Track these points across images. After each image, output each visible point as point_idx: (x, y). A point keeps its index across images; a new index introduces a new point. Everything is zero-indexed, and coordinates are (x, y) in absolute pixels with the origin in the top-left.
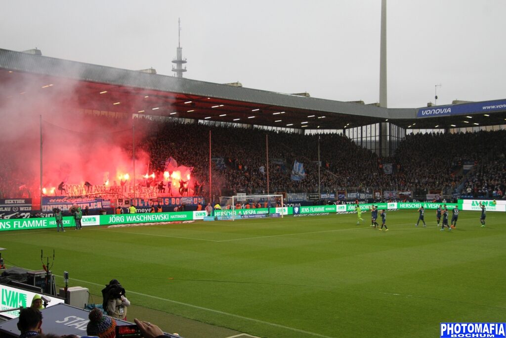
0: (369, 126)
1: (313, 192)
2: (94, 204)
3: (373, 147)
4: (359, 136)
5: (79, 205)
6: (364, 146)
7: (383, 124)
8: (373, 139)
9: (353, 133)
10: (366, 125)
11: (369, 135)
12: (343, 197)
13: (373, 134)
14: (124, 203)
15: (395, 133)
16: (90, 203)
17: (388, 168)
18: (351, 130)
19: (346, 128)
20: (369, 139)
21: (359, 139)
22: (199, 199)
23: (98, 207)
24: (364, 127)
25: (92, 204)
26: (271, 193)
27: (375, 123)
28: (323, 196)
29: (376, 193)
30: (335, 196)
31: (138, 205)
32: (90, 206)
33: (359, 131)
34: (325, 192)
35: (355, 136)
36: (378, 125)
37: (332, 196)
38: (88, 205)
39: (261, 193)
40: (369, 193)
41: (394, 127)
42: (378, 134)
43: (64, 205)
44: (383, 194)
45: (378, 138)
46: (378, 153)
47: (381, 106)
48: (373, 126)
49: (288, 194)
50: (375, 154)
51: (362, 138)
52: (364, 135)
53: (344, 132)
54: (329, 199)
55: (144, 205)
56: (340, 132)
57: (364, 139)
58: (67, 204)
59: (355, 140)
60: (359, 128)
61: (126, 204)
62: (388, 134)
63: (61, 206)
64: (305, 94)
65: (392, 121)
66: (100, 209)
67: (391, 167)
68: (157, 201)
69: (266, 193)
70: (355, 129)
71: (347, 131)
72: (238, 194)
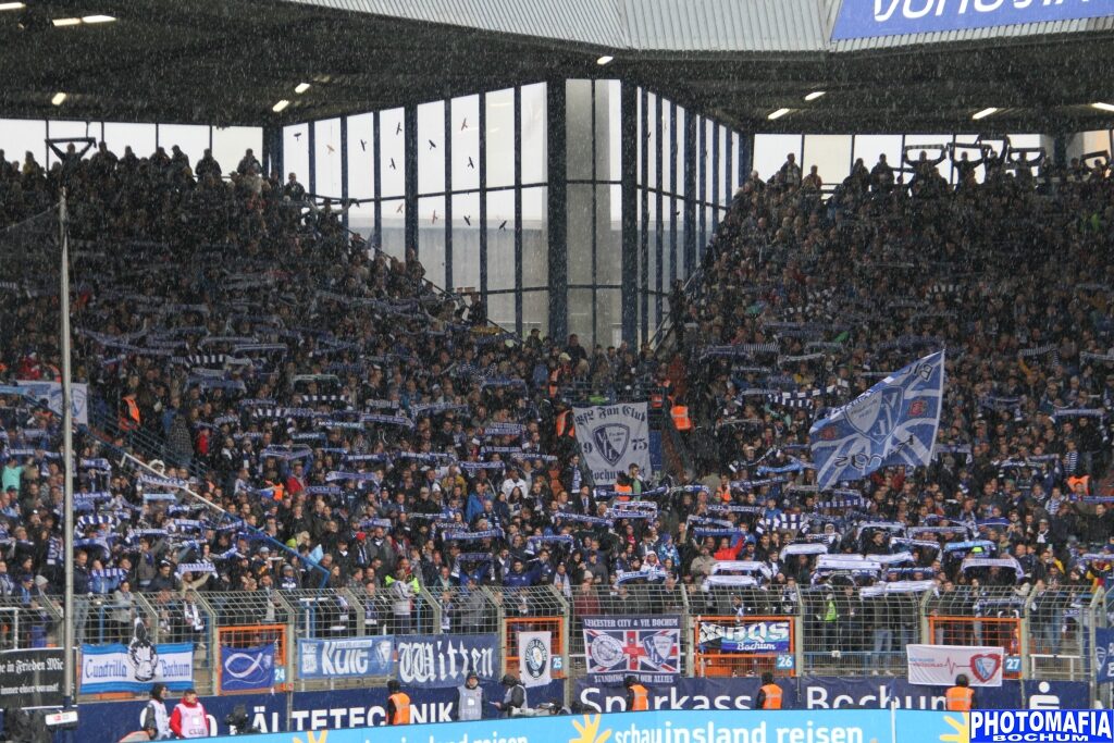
0: (465, 106)
3: (502, 274)
4: (394, 183)
6: (431, 258)
7: (576, 88)
8: (500, 207)
10: (445, 91)
11: (465, 177)
12: (265, 674)
13: (500, 172)
18: (328, 129)
19: (291, 117)
20: (466, 208)
21: (394, 213)
24: (430, 114)
27: (516, 81)
28: (100, 666)
29: (524, 638)
33: (394, 146)
35: (361, 187)
36: (535, 95)
37: (176, 664)
40: (469, 639)
41: (663, 116)
42: (536, 166)
44: (577, 646)
45: (535, 207)
48: (500, 100)
50: (512, 326)
51: (412, 197)
52: (430, 177)
53: (273, 146)
56: (234, 145)
57: (430, 209)
59: (360, 217)
60: (393, 118)
62: (616, 172)
65: (642, 72)
67: (642, 430)
70: (360, 124)
71: (294, 138)
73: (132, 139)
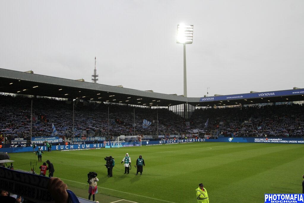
0: (179, 105)
1: (155, 134)
2: (56, 140)
3: (181, 114)
4: (175, 109)
5: (48, 141)
6: (177, 113)
7: (185, 104)
8: (181, 111)
9: (172, 108)
10: (178, 104)
11: (179, 109)
13: (181, 109)
14: (69, 140)
15: (191, 108)
16: (53, 140)
17: (188, 123)
19: (170, 106)
20: (179, 111)
21: (175, 111)
22: (103, 138)
23: (57, 142)
24: (177, 106)
25: (54, 140)
26: (136, 134)
27: (182, 104)
28: (160, 136)
29: (183, 135)
30: (165, 136)
31: (75, 141)
32: (53, 141)
33: (175, 107)
34: (161, 135)
35: (173, 110)
36: (183, 104)
37: (163, 136)
38: (52, 140)
39: (131, 135)
40: (180, 135)
41: (190, 106)
42: (183, 108)
43: (41, 141)
44: (186, 135)
45: (183, 111)
46: (183, 117)
47: (185, 96)
49: (144, 136)
50: (182, 117)
51: (176, 110)
52: (177, 109)
53: (169, 108)
54: (162, 138)
55: (78, 141)
56: (167, 107)
57: (177, 111)
58: (43, 140)
59: (173, 111)
60: (175, 106)
61: (70, 140)
62: (188, 109)
63: (40, 141)
64: (151, 91)
65: (189, 103)
66: (58, 142)
67: (189, 123)
68: (84, 139)
69: (134, 135)
70: (173, 106)
72: (121, 136)
73: (161, 107)
